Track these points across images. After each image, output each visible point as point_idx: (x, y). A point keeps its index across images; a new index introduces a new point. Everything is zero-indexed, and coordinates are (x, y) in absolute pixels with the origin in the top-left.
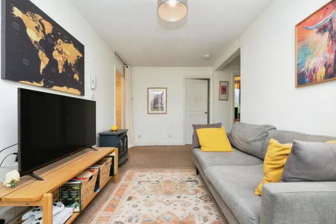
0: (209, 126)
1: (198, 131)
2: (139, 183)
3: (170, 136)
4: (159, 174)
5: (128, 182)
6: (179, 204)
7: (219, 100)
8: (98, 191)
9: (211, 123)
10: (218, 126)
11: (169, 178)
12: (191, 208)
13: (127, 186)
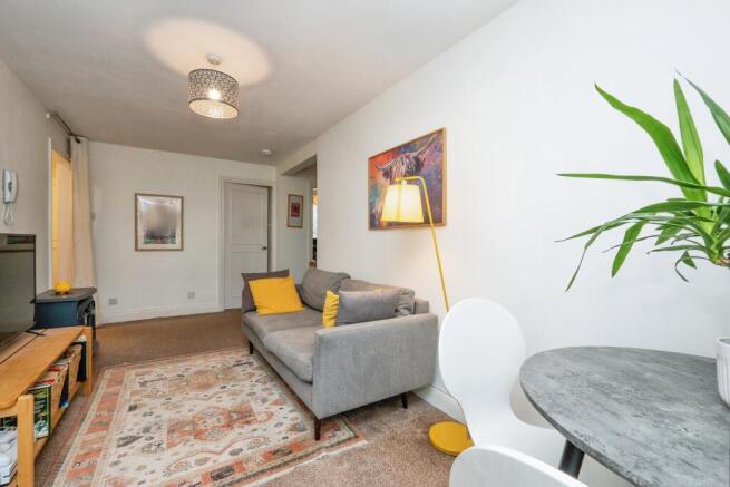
0: (269, 275)
1: (252, 284)
2: (143, 384)
3: (191, 296)
4: (181, 364)
5: (117, 388)
6: (224, 395)
7: (289, 226)
8: (66, 405)
9: (274, 269)
10: (284, 274)
11: (202, 368)
12: (243, 395)
13: (117, 394)
